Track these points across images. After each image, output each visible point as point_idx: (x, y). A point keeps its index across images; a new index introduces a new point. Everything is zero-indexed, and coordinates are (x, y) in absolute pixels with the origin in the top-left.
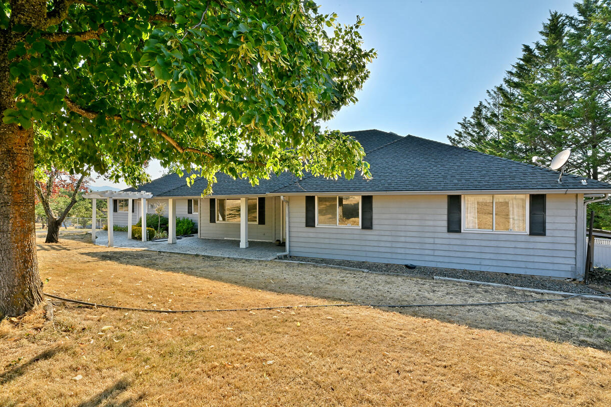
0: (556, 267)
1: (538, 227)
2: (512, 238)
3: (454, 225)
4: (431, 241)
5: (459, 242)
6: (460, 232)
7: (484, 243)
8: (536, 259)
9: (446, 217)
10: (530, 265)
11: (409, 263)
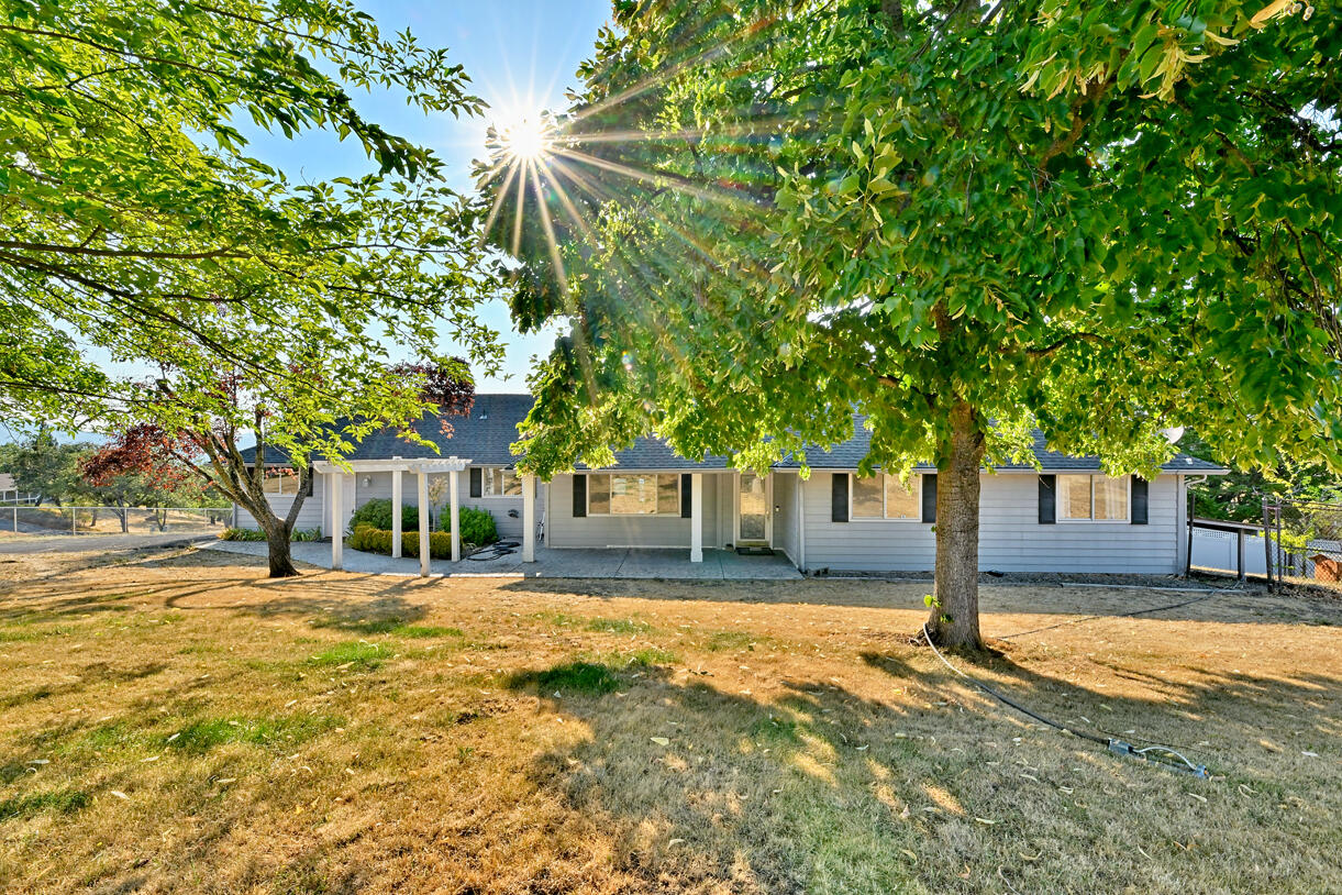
0: (1158, 562)
1: (1140, 516)
2: (1114, 529)
3: (1047, 515)
4: (1018, 536)
5: (1052, 536)
6: (1054, 522)
7: (1081, 537)
8: (1141, 554)
9: (1036, 504)
10: (1132, 562)
11: (994, 569)
